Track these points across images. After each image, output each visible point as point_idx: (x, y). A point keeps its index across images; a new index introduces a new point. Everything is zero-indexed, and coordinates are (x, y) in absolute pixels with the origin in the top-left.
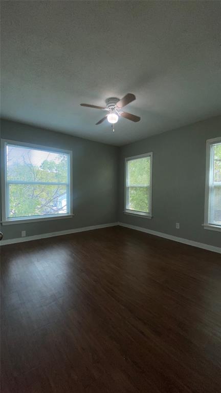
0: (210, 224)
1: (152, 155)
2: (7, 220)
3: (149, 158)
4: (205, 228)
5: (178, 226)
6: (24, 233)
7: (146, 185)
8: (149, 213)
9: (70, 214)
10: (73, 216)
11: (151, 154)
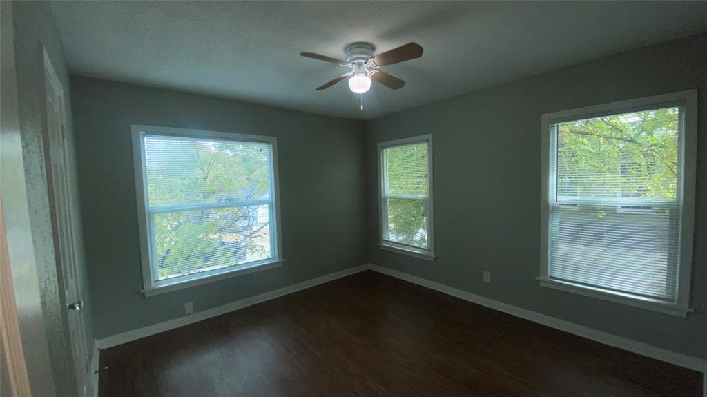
0: (551, 277)
1: (431, 140)
2: (153, 285)
3: (425, 145)
4: (542, 284)
5: (487, 277)
6: (189, 306)
7: (421, 196)
8: (428, 250)
9: (277, 260)
10: (283, 262)
11: (430, 136)
